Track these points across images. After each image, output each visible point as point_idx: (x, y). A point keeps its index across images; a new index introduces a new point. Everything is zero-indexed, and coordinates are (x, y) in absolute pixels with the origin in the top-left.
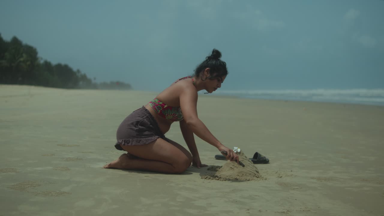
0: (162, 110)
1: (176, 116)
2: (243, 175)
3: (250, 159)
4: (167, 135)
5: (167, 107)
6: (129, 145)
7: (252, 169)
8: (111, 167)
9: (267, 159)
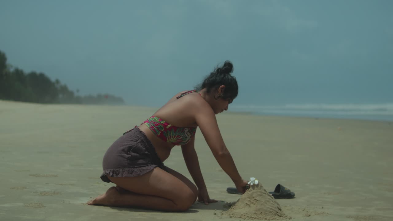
0: (164, 131)
1: (181, 138)
2: (262, 213)
3: (270, 193)
4: (166, 163)
5: (171, 127)
6: (118, 176)
7: (273, 206)
8: (96, 203)
9: (292, 193)
